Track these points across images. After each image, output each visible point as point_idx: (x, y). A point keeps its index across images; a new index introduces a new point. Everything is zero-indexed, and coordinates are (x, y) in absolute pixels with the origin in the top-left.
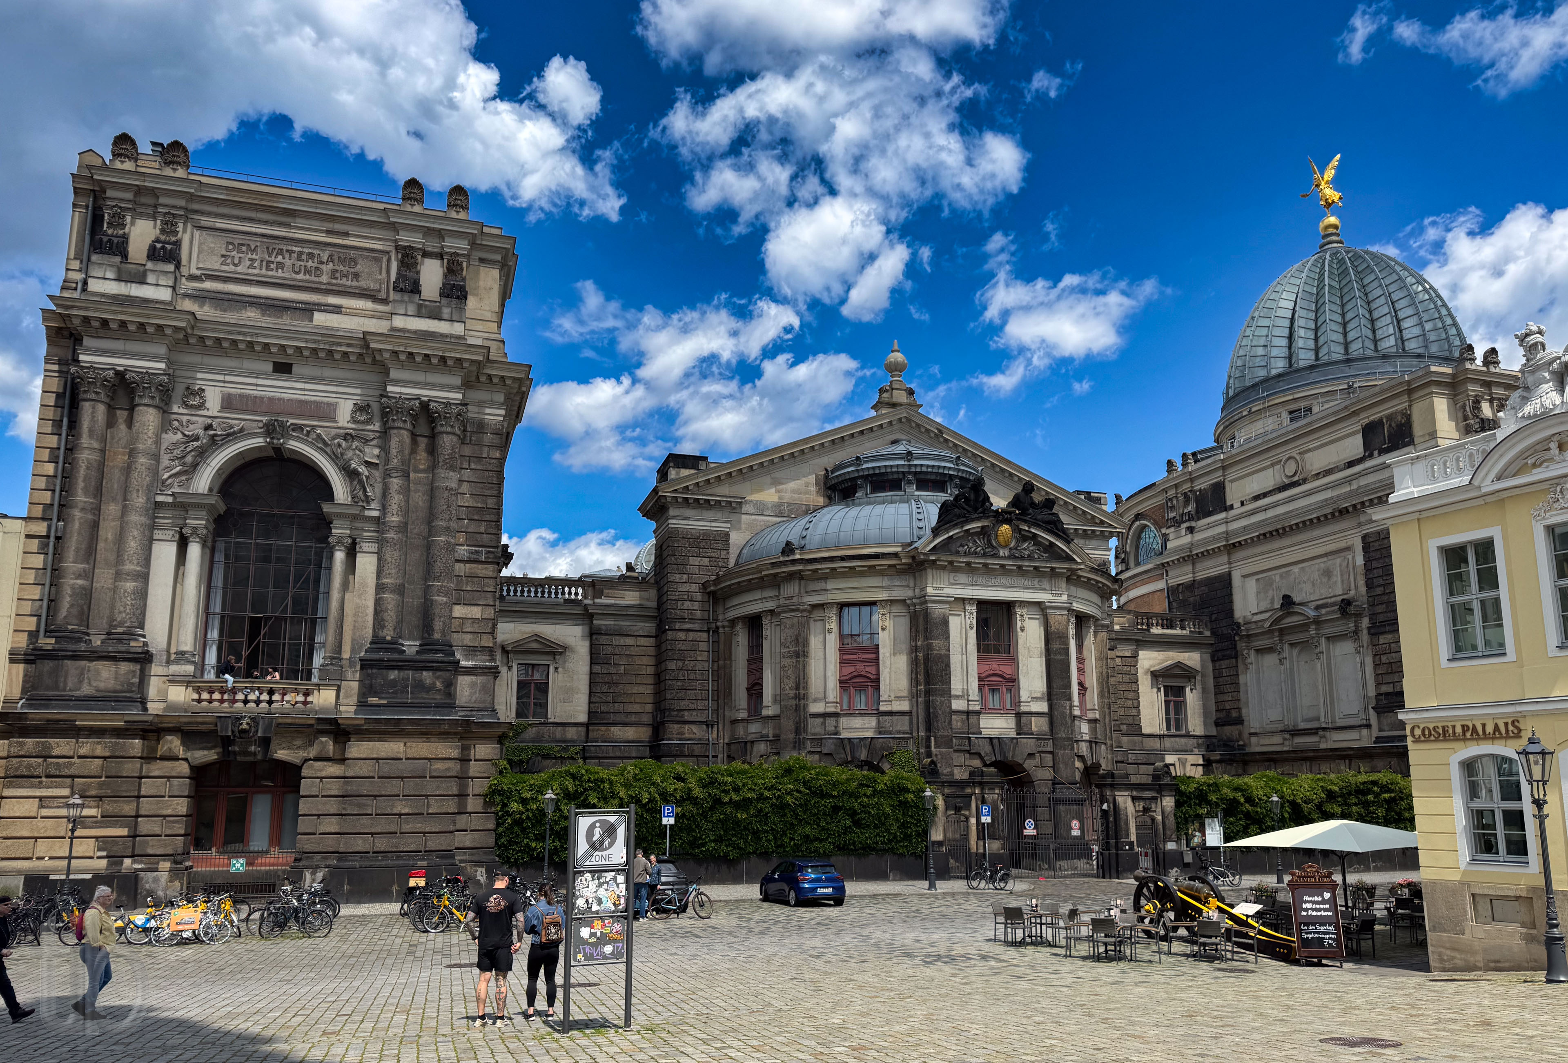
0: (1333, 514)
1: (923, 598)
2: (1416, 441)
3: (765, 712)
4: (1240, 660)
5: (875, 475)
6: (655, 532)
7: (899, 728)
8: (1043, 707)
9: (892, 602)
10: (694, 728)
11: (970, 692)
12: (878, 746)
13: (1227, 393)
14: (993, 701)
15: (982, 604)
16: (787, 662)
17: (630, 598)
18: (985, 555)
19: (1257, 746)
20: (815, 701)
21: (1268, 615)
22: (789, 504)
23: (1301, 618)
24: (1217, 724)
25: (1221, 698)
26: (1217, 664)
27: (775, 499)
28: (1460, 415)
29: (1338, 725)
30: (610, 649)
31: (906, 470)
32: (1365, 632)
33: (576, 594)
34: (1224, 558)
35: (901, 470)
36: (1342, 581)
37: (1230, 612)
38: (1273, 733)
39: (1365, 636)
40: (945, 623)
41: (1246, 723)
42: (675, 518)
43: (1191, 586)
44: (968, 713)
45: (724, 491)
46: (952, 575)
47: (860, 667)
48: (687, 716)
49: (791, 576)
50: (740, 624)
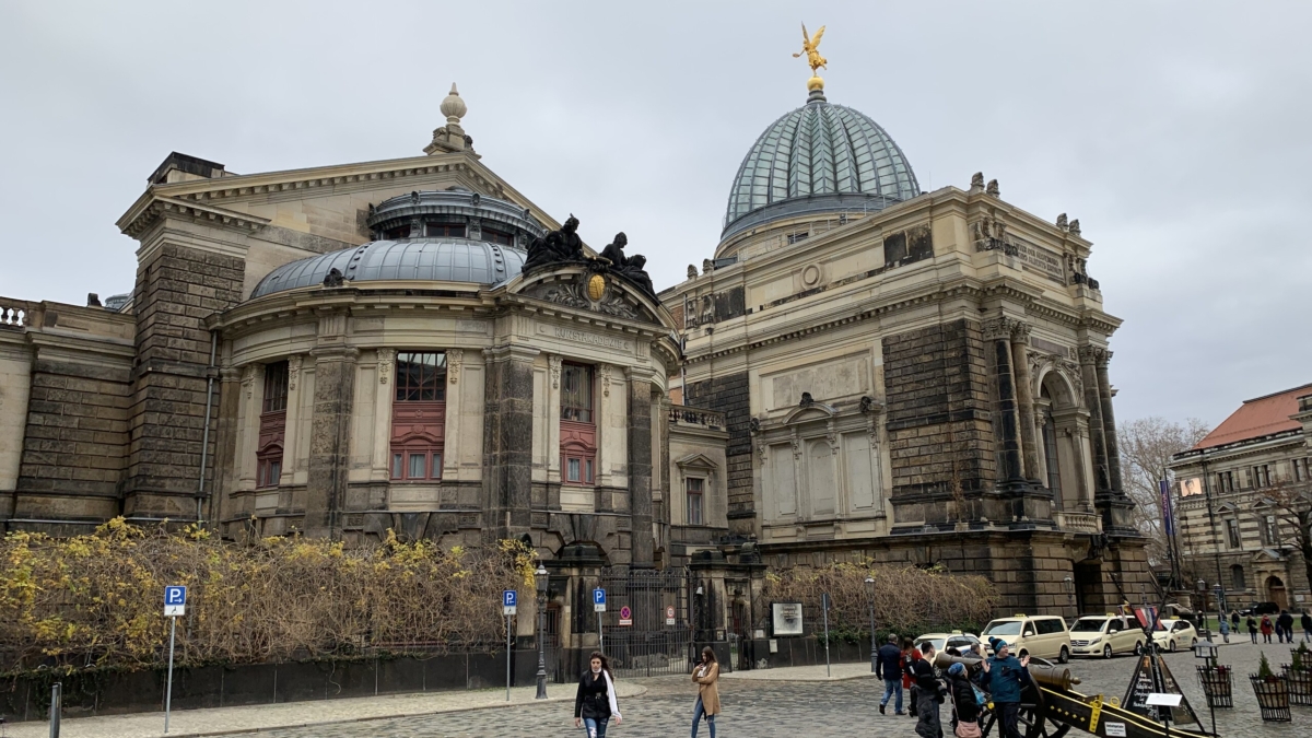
0: (855, 318)
1: (507, 349)
2: (936, 254)
3: (284, 481)
4: (754, 456)
5: (434, 215)
6: (138, 253)
7: (464, 502)
8: (621, 481)
9: (466, 351)
10: (178, 502)
11: (551, 461)
12: (439, 523)
13: (728, 218)
14: (573, 472)
15: (570, 364)
16: (324, 416)
17: (97, 331)
18: (575, 306)
19: (769, 538)
20: (357, 466)
21: (785, 412)
22: (324, 238)
23: (819, 415)
24: (730, 517)
25: (734, 491)
26: (732, 459)
27: (306, 230)
28: (972, 234)
29: (852, 517)
30: (59, 394)
31: (471, 214)
32: (882, 428)
33: (15, 318)
34: (743, 359)
35: (466, 213)
36: (860, 381)
37: (746, 410)
38: (786, 526)
39: (882, 432)
40: (529, 379)
41: (758, 516)
42: (173, 231)
43: (708, 384)
44: (548, 485)
45: (242, 208)
46: (539, 325)
47: (419, 427)
48: (169, 486)
49: (336, 311)
50: (255, 371)
